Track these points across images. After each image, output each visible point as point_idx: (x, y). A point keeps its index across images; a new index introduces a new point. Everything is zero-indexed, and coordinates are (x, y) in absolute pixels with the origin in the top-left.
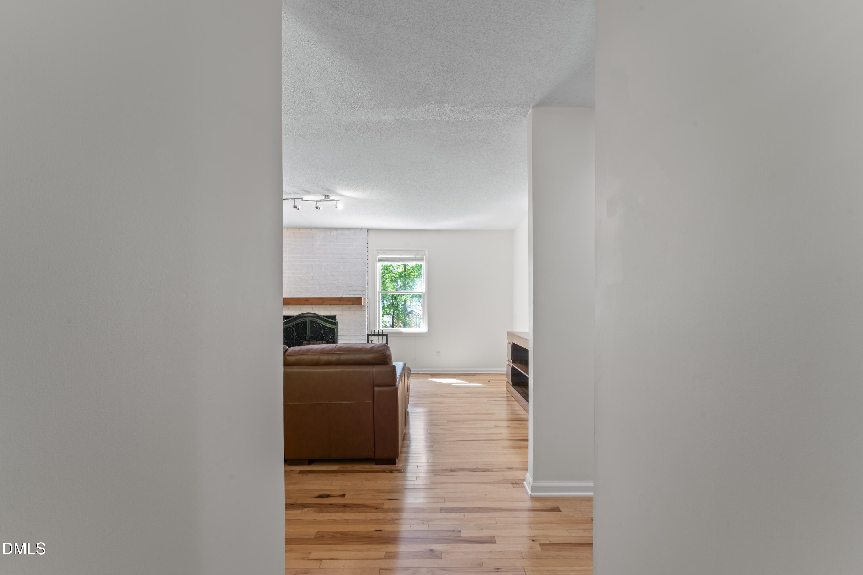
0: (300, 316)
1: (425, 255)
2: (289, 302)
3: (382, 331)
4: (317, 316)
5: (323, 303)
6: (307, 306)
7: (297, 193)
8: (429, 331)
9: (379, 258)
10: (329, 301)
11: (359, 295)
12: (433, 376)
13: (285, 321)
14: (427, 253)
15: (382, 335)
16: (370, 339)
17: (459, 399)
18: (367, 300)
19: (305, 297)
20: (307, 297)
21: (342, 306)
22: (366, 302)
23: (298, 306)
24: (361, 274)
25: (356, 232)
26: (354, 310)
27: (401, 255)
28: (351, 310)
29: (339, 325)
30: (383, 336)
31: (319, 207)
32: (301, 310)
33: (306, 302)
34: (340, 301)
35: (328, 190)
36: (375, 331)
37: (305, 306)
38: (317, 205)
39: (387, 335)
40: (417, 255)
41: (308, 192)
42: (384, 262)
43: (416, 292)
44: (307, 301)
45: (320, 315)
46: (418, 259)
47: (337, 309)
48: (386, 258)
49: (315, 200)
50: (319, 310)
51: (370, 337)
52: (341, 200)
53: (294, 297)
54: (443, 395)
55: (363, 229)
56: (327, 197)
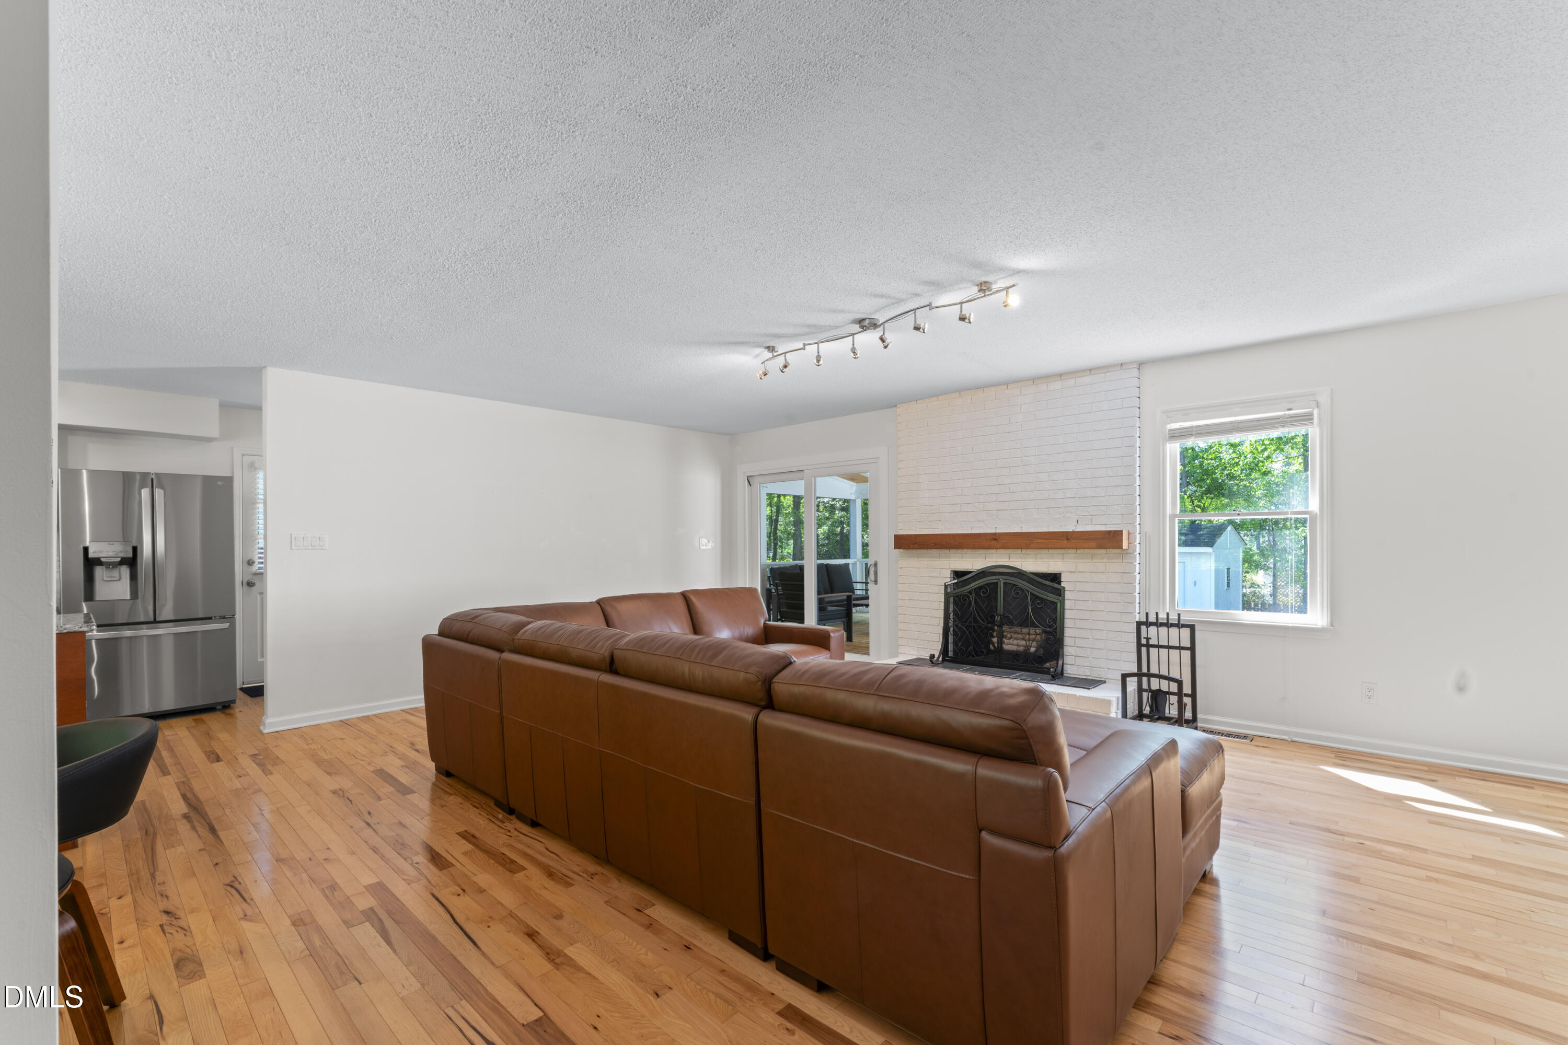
0: (983, 573)
1: (1318, 406)
2: (960, 543)
3: (1179, 615)
4: (1020, 573)
5: (1030, 544)
6: (998, 550)
7: (917, 295)
8: (1332, 625)
9: (1170, 430)
10: (1042, 541)
11: (1115, 526)
12: (1345, 759)
13: (956, 581)
14: (1324, 399)
15: (1179, 625)
16: (1144, 634)
17: (1436, 880)
18: (1138, 536)
19: (993, 531)
20: (998, 531)
21: (1074, 551)
22: (1135, 543)
23: (981, 551)
24: (1122, 474)
25: (1108, 374)
26: (1104, 561)
27: (1235, 416)
28: (1096, 560)
29: (1068, 595)
30: (1182, 630)
31: (967, 316)
32: (987, 560)
33: (993, 542)
34: (1068, 539)
35: (977, 265)
36: (1157, 614)
37: (994, 551)
38: (963, 313)
39: (1192, 628)
40: (1291, 409)
41: (939, 286)
42: (1186, 439)
43: (1286, 513)
44: (996, 539)
45: (1026, 571)
46: (1291, 422)
47: (1063, 559)
48: (1192, 427)
49: (958, 302)
50: (1023, 560)
51: (1143, 628)
52: (1018, 284)
53: (973, 532)
54: (1368, 843)
55: (1126, 363)
56: (984, 288)
